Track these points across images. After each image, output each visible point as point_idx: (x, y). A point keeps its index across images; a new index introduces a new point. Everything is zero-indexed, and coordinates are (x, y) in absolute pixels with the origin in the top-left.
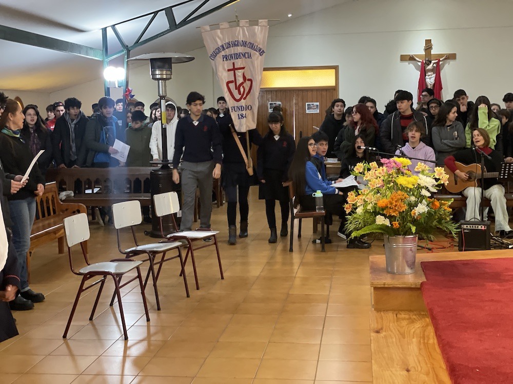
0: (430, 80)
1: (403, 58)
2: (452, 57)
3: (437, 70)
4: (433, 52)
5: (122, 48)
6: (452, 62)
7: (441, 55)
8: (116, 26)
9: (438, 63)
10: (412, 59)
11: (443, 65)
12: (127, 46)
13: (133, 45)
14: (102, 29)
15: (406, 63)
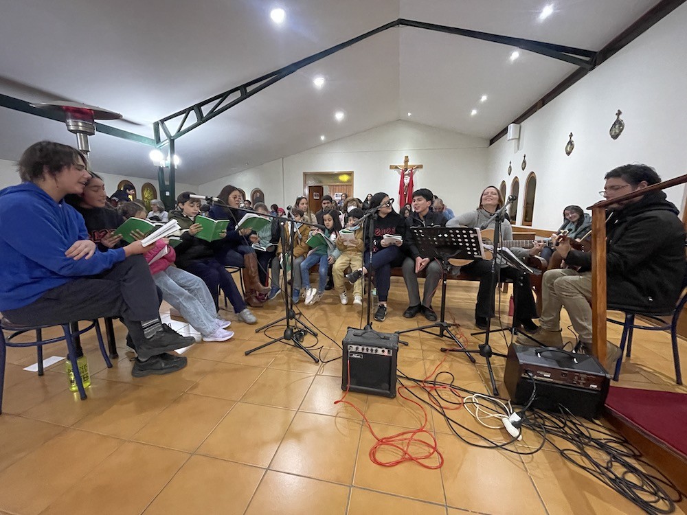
0: (407, 180)
1: (391, 167)
2: (420, 167)
3: (411, 175)
4: (409, 164)
6: (420, 170)
7: (414, 166)
9: (411, 170)
10: (396, 167)
11: (415, 171)
15: (393, 170)
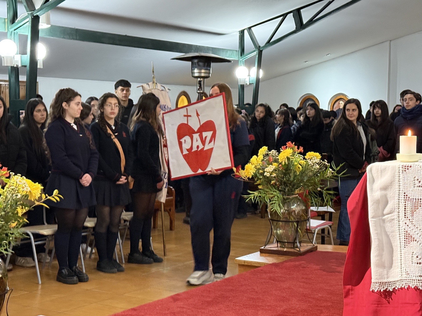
5: (255, 49)
8: (252, 28)
12: (260, 47)
13: (264, 45)
14: (239, 31)
